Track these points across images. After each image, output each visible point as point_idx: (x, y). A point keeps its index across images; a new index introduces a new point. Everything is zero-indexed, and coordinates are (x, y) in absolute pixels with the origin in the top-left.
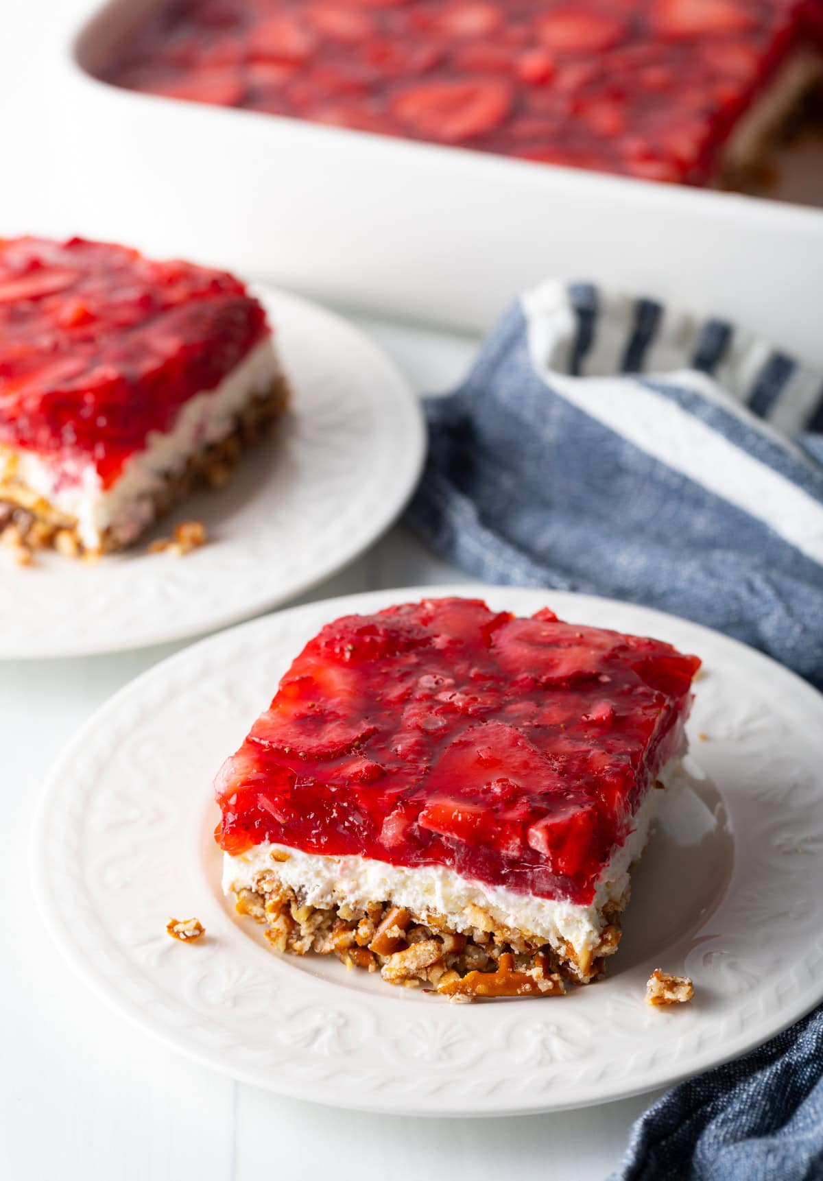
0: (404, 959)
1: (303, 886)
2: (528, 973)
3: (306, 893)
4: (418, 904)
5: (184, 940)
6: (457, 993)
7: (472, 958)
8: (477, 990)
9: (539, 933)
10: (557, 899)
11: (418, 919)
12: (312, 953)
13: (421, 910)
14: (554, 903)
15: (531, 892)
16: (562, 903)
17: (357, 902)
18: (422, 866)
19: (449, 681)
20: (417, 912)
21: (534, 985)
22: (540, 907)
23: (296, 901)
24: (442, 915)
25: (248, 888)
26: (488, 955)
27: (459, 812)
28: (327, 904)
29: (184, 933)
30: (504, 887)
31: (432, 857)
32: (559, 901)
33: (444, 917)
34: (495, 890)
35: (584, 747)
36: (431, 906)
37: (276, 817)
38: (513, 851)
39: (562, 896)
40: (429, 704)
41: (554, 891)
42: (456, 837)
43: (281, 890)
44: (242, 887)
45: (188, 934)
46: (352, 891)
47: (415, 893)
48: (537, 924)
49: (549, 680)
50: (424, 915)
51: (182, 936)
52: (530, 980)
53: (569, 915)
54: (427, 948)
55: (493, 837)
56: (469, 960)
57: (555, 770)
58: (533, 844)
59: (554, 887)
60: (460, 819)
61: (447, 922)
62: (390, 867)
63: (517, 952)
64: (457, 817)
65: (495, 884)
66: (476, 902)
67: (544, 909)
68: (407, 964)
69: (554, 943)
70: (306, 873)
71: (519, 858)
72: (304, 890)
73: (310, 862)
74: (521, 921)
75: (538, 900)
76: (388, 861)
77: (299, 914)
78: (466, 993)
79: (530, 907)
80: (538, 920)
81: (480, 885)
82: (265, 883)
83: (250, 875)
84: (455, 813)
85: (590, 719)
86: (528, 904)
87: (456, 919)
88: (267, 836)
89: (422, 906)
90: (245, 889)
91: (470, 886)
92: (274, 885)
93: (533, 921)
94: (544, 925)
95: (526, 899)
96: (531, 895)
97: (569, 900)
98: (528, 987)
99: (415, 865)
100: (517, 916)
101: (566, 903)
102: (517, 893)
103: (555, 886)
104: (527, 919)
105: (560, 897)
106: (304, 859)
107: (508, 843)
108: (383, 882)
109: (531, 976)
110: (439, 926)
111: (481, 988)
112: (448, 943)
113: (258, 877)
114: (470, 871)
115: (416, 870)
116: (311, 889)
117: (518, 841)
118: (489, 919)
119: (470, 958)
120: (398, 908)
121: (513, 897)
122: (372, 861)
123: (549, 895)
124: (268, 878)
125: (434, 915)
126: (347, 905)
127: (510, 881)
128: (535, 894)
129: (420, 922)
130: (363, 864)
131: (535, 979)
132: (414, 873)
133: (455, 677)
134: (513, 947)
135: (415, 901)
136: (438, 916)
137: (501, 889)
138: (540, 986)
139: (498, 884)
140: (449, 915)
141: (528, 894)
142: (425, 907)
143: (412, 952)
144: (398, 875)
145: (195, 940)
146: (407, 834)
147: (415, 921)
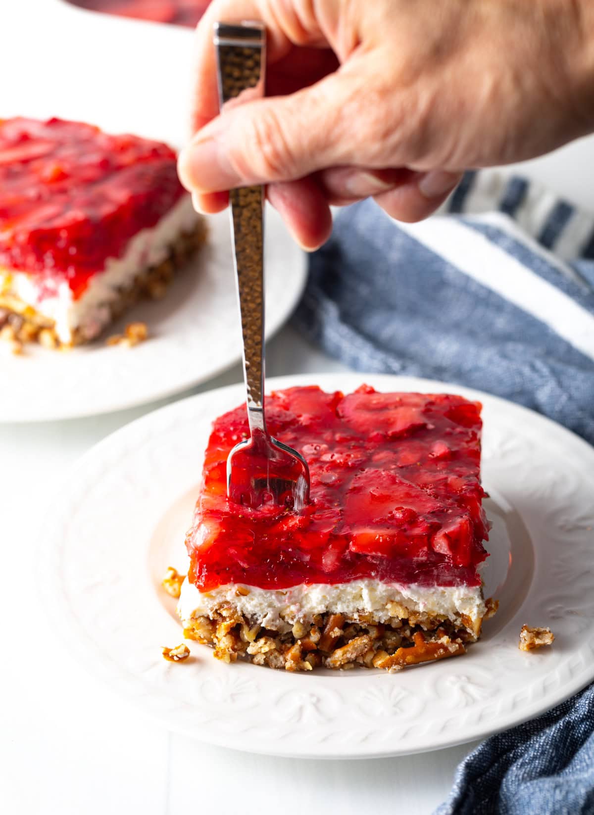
0: (345, 652)
1: (255, 615)
2: (440, 642)
3: (258, 619)
4: (351, 609)
5: (178, 661)
6: (393, 665)
7: (391, 639)
8: (406, 660)
9: (442, 612)
10: (456, 585)
11: (351, 619)
13: (353, 612)
14: (454, 588)
15: (436, 584)
16: (460, 587)
17: (305, 617)
18: (352, 581)
19: (324, 446)
20: (350, 615)
21: (446, 649)
22: (443, 592)
23: (248, 624)
24: (369, 612)
25: (206, 616)
26: (402, 636)
27: (380, 536)
29: (176, 656)
30: (416, 584)
31: (361, 572)
32: (457, 586)
33: (371, 613)
34: (409, 587)
35: (442, 475)
36: (360, 609)
37: (242, 564)
38: (422, 556)
39: (459, 582)
40: (318, 465)
41: (454, 580)
42: (380, 554)
43: (236, 615)
44: (201, 615)
45: (180, 656)
46: (299, 610)
47: (347, 601)
48: (441, 607)
49: (393, 433)
50: (356, 616)
51: (176, 658)
52: (442, 646)
53: (465, 595)
54: (362, 641)
55: (407, 549)
56: (389, 642)
57: (430, 495)
58: (437, 549)
60: (381, 541)
61: (373, 617)
62: (329, 586)
63: (425, 629)
64: (379, 539)
65: (409, 583)
66: (393, 599)
67: (446, 594)
68: (348, 655)
69: (452, 618)
70: (261, 604)
71: (426, 561)
73: (265, 596)
74: (429, 606)
75: (442, 588)
76: (326, 583)
77: (250, 635)
78: (399, 664)
79: (435, 595)
80: (441, 603)
81: (397, 586)
82: (223, 610)
84: (377, 537)
85: (435, 456)
86: (434, 593)
87: (381, 614)
88: (232, 579)
89: (354, 609)
90: (203, 616)
91: (390, 588)
93: (438, 604)
94: (446, 606)
95: (433, 590)
96: (436, 586)
97: (465, 584)
98: (442, 651)
99: (348, 581)
100: (426, 603)
101: (462, 587)
102: (425, 587)
103: (455, 576)
104: (433, 604)
105: (458, 584)
106: (260, 594)
107: (419, 552)
108: (324, 598)
109: (442, 644)
110: (368, 621)
111: (409, 658)
112: (374, 633)
114: (390, 578)
115: (349, 585)
116: (263, 616)
117: (425, 549)
118: (405, 609)
119: (390, 640)
120: (335, 614)
121: (423, 590)
122: (314, 585)
123: (450, 584)
124: (226, 607)
125: (363, 614)
126: (298, 622)
127: (420, 579)
128: (439, 585)
129: (353, 621)
130: (307, 589)
131: (446, 644)
132: (347, 587)
133: (326, 442)
134: (422, 626)
135: (348, 607)
136: (367, 614)
137: (414, 586)
138: (450, 649)
139: (412, 583)
140: (375, 612)
141: (434, 585)
142: (356, 610)
143: (351, 646)
144: (335, 591)
145: (185, 661)
146: (340, 559)
147: (349, 622)
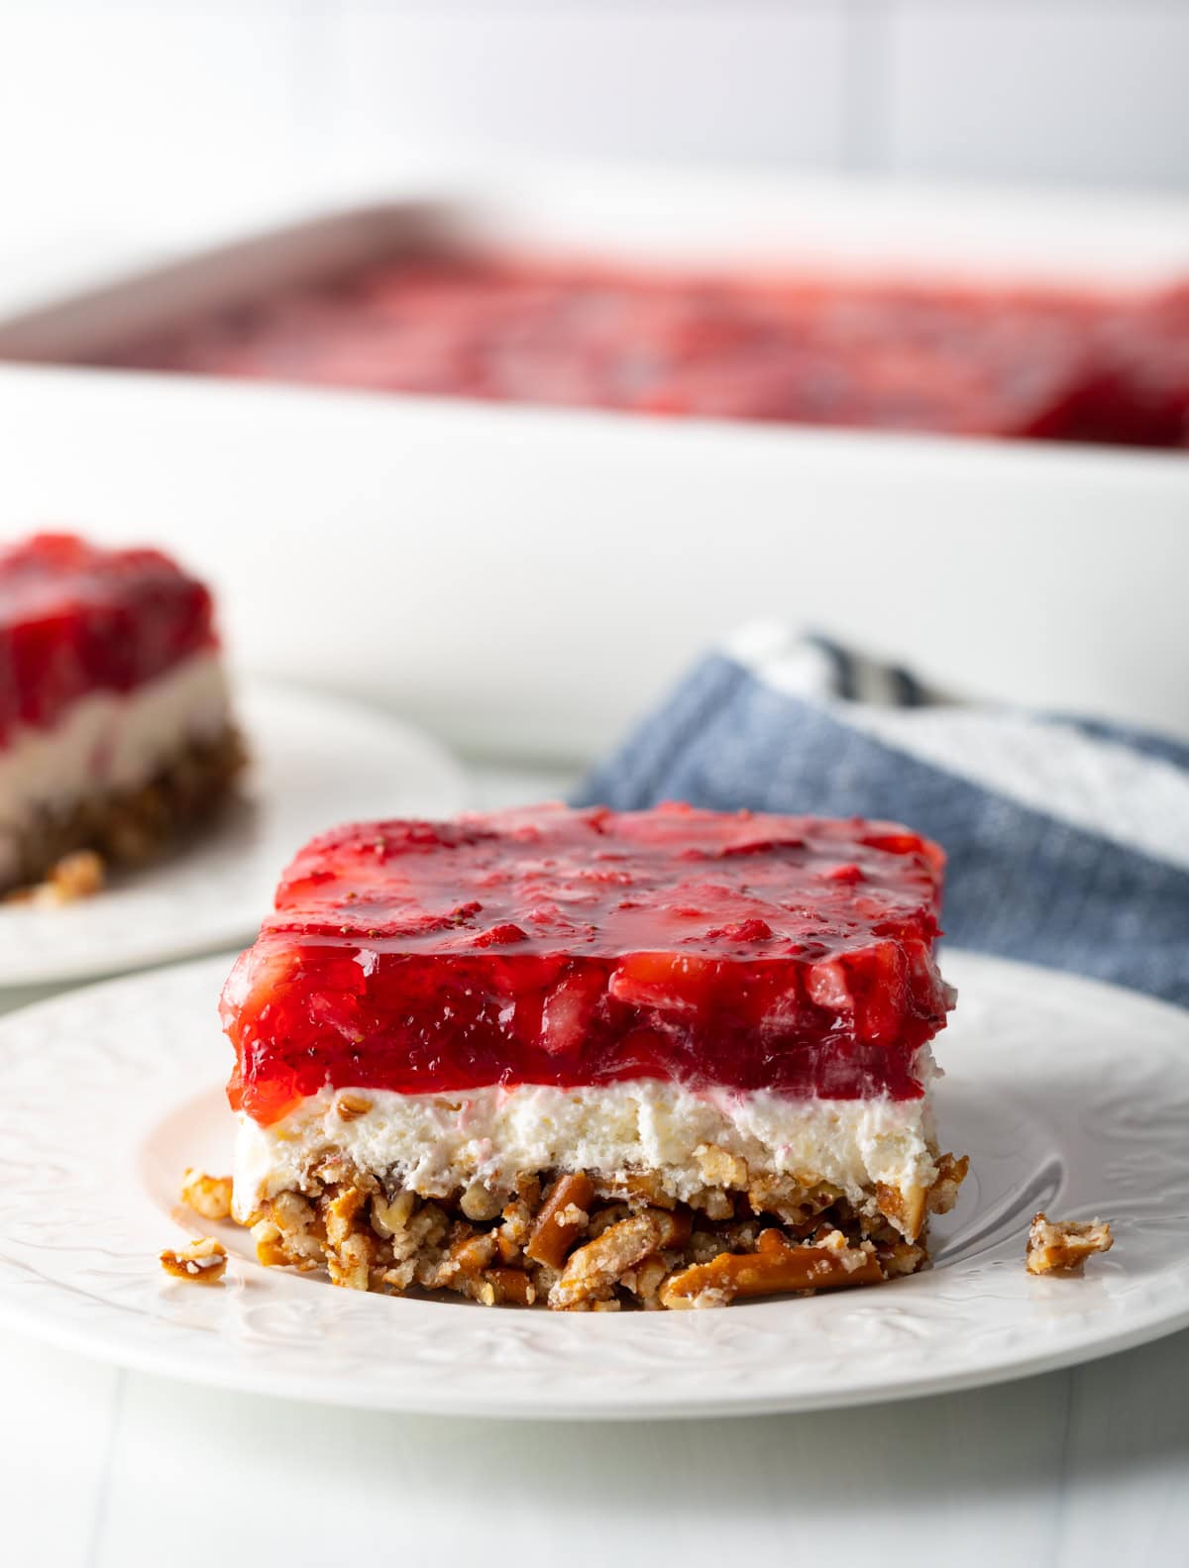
0: (593, 1256)
1: (394, 1165)
2: (820, 1245)
3: (402, 1176)
4: (610, 1158)
5: (194, 1276)
6: (706, 1288)
7: (706, 1250)
8: (738, 1280)
9: (829, 1174)
10: (863, 1095)
11: (609, 1187)
12: (417, 1290)
13: (614, 1169)
14: (859, 1104)
15: (815, 1091)
16: (873, 1101)
17: (497, 1174)
18: (614, 1082)
20: (606, 1175)
21: (835, 1262)
22: (833, 1117)
23: (383, 1192)
24: (653, 1169)
25: (292, 1187)
26: (733, 1244)
27: (682, 959)
28: (444, 1186)
29: (194, 1262)
30: (767, 1090)
31: (635, 1056)
32: (867, 1099)
33: (657, 1173)
34: (751, 1099)
36: (631, 1160)
37: (346, 1034)
38: (782, 1014)
39: (872, 1088)
41: (859, 1079)
42: (680, 1004)
43: (356, 1177)
44: (281, 1188)
45: (202, 1263)
46: (487, 1157)
47: (601, 1140)
48: (829, 1159)
49: (726, 849)
50: (620, 1179)
51: (191, 1268)
52: (826, 1254)
53: (886, 1123)
54: (635, 1228)
55: (745, 994)
56: (702, 1254)
57: (809, 918)
58: (818, 995)
59: (858, 1071)
60: (685, 969)
61: (662, 1184)
62: (558, 1092)
63: (789, 1221)
64: (680, 965)
65: (750, 1088)
66: (711, 1135)
67: (839, 1122)
68: (601, 1263)
69: (855, 1194)
70: (402, 1135)
71: (792, 1028)
72: (396, 1172)
73: (408, 1111)
74: (799, 1155)
75: (829, 1105)
76: (552, 1083)
77: (390, 1219)
78: (720, 1286)
79: (814, 1123)
80: (827, 1149)
81: (720, 1097)
82: (326, 1168)
83: (296, 1161)
84: (677, 960)
86: (809, 1118)
87: (680, 1175)
88: (327, 1077)
89: (616, 1160)
90: (285, 1191)
91: (703, 1102)
92: (344, 1169)
93: (819, 1151)
94: (838, 1157)
95: (808, 1108)
96: (815, 1098)
97: (886, 1093)
98: (825, 1266)
100: (790, 1146)
101: (879, 1100)
102: (789, 1100)
103: (861, 1067)
104: (807, 1149)
105: (869, 1091)
106: (399, 1109)
107: (774, 1002)
108: (546, 1124)
109: (825, 1248)
110: (648, 1194)
111: (746, 1276)
113: (309, 1161)
114: (706, 1072)
115: (606, 1091)
116: (410, 1166)
117: (790, 994)
118: (740, 1161)
119: (704, 1252)
120: (570, 1175)
121: (782, 1109)
122: (523, 1089)
123: (847, 1092)
124: (329, 1159)
125: (638, 1174)
126: (479, 1184)
127: (778, 1076)
128: (824, 1096)
129: (614, 1194)
130: (506, 1099)
131: (835, 1251)
132: (601, 1098)
134: (780, 1211)
135: (602, 1153)
136: (646, 1173)
137: (762, 1095)
138: (845, 1261)
139: (756, 1089)
140: (666, 1170)
141: (811, 1095)
142: (621, 1163)
143: (609, 1242)
144: (572, 1107)
145: (208, 1275)
146: (588, 1018)
147: (605, 1194)
